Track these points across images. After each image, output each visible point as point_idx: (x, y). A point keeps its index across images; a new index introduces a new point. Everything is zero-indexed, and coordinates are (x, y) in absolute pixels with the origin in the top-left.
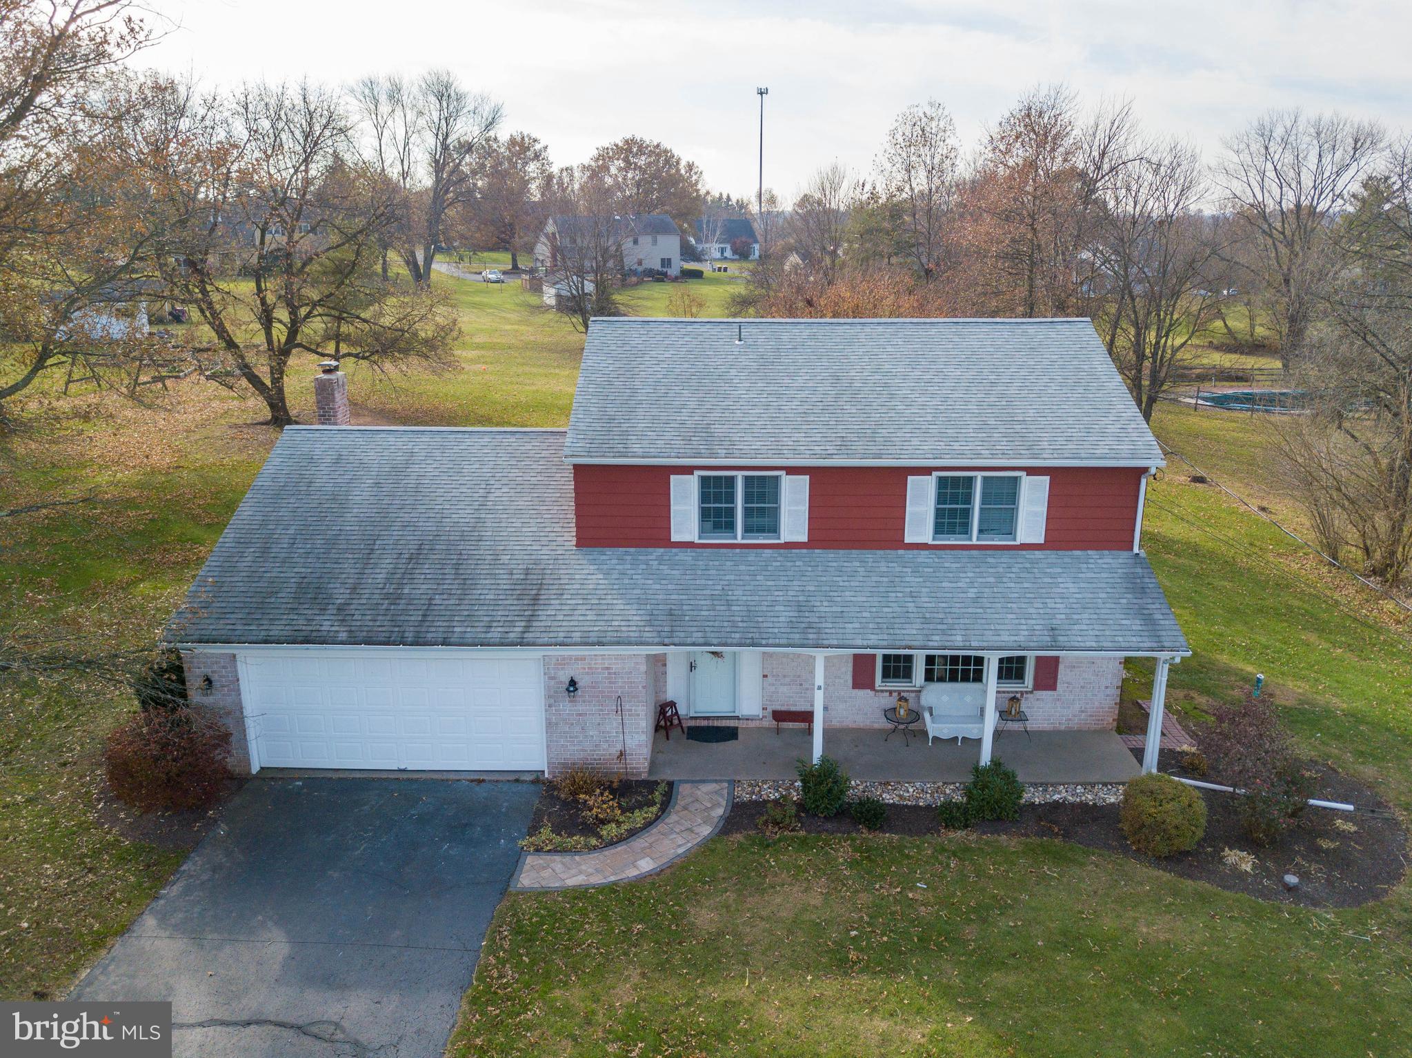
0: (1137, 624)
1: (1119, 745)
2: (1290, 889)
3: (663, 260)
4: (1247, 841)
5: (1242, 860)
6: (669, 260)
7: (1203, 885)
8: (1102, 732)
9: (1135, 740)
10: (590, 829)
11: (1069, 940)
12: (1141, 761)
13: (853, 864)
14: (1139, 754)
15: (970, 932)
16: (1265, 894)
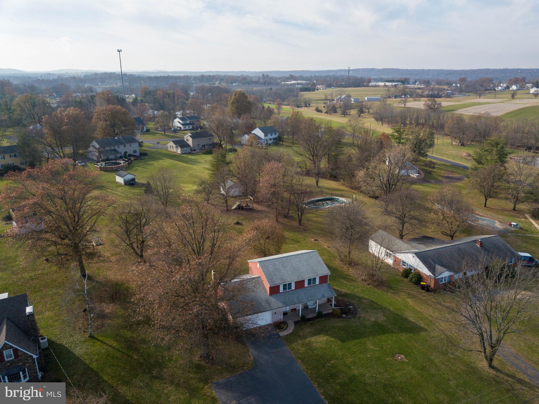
0: (331, 293)
1: (328, 305)
2: (349, 318)
3: (134, 151)
4: (344, 313)
5: (344, 316)
6: (136, 150)
7: (342, 319)
8: (326, 303)
9: (330, 303)
10: (282, 328)
11: (333, 327)
12: (332, 306)
13: (310, 325)
14: (331, 305)
15: (324, 329)
16: (347, 318)
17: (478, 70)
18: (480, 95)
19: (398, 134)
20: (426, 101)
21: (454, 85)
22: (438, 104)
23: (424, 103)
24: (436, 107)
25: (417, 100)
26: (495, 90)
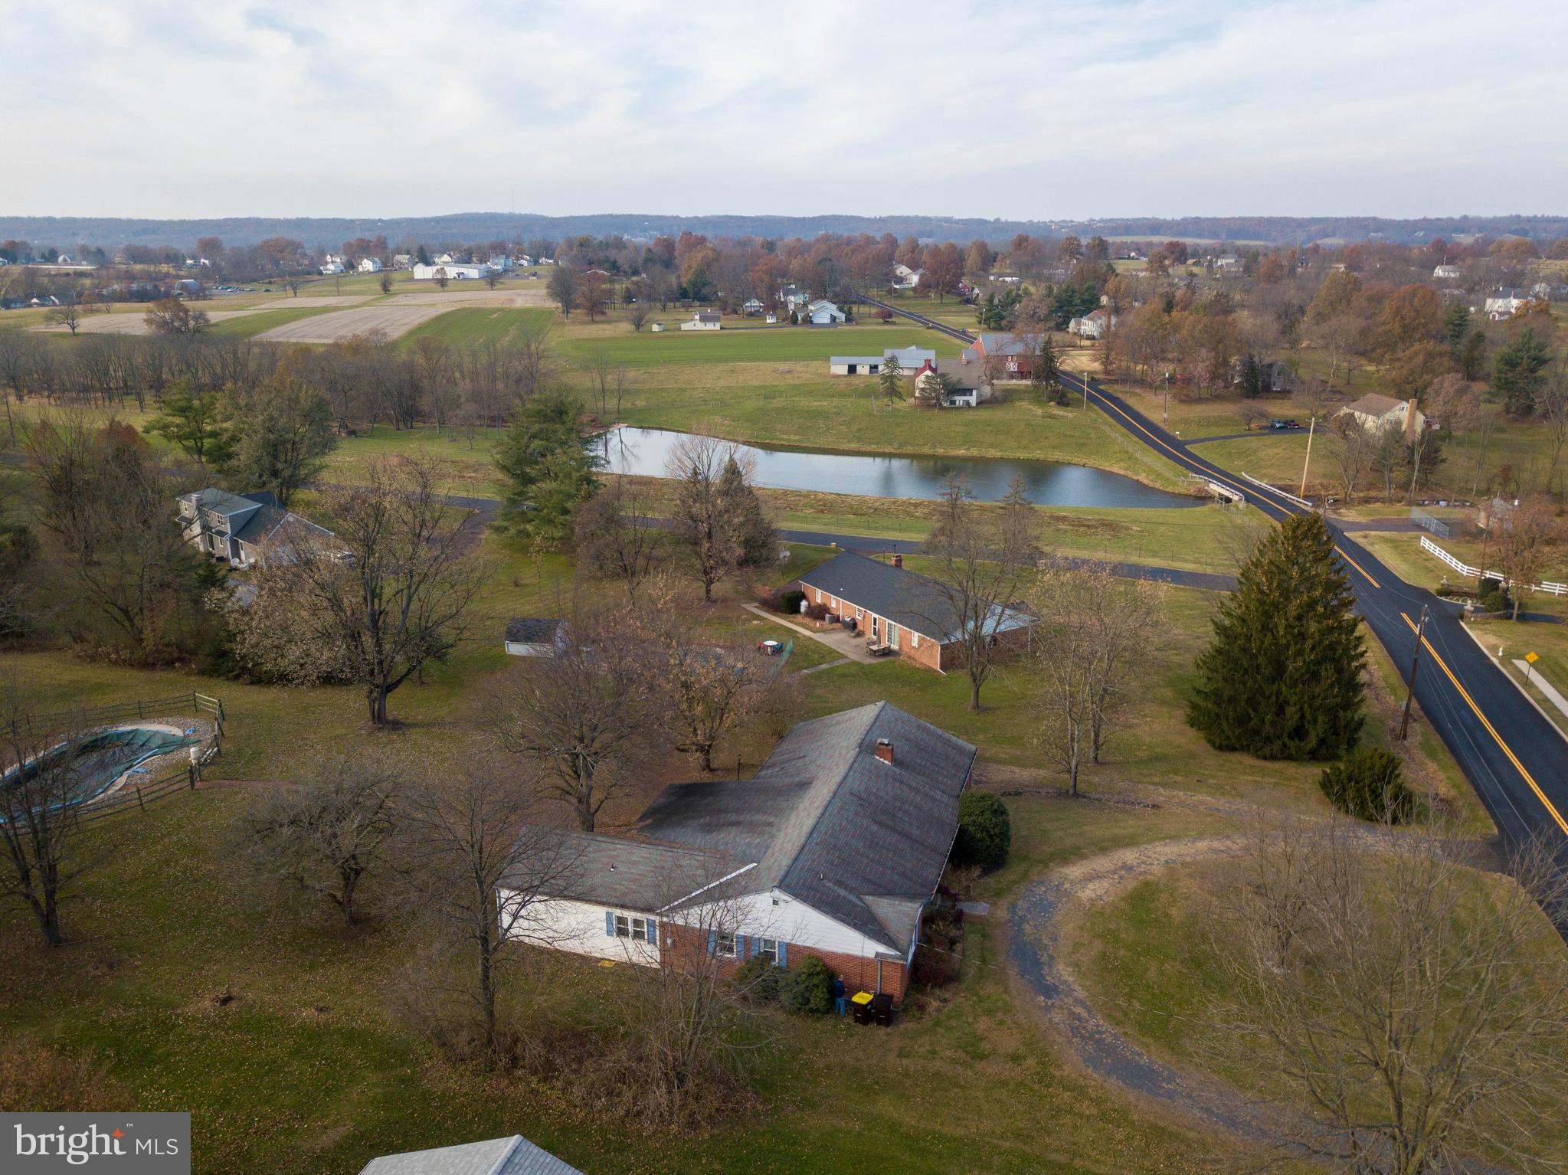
17: (226, 220)
18: (295, 289)
19: (187, 417)
20: (149, 311)
21: (189, 262)
22: (196, 318)
23: (144, 316)
24: (191, 326)
25: (98, 311)
26: (320, 273)
